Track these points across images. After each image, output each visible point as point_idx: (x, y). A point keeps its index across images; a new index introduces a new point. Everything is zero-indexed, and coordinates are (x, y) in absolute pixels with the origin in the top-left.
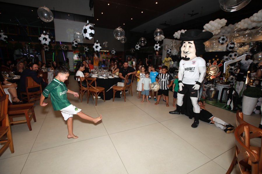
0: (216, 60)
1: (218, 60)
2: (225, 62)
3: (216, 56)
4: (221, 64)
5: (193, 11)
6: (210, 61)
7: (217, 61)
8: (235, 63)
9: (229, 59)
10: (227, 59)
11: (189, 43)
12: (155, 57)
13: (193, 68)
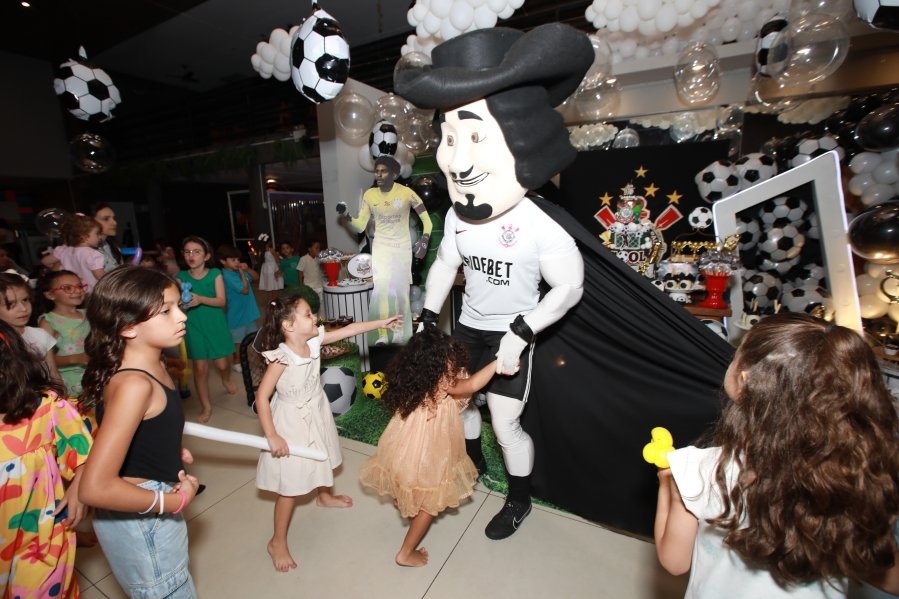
0: (643, 193)
1: (651, 190)
3: (641, 172)
4: (672, 215)
6: (606, 199)
7: (649, 198)
8: (769, 205)
10: (732, 181)
11: (464, 116)
12: (266, 201)
13: (503, 267)
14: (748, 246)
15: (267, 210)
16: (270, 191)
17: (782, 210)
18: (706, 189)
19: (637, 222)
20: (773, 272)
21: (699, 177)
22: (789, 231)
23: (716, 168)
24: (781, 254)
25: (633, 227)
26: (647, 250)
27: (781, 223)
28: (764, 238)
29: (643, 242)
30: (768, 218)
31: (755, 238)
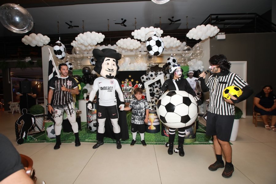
0: (131, 81)
1: (132, 80)
2: (144, 82)
3: (130, 76)
5: (71, 22)
6: (123, 82)
7: (132, 82)
9: (149, 79)
10: (147, 79)
11: (113, 60)
12: (10, 81)
13: (111, 88)
14: (151, 92)
15: (10, 84)
16: (11, 78)
17: (156, 85)
18: (142, 80)
19: (128, 87)
20: (156, 97)
21: (141, 77)
22: (157, 89)
23: (144, 76)
24: (157, 93)
25: (127, 87)
26: (130, 92)
27: (156, 87)
28: (154, 90)
29: (130, 90)
30: (154, 86)
31: (152, 90)
